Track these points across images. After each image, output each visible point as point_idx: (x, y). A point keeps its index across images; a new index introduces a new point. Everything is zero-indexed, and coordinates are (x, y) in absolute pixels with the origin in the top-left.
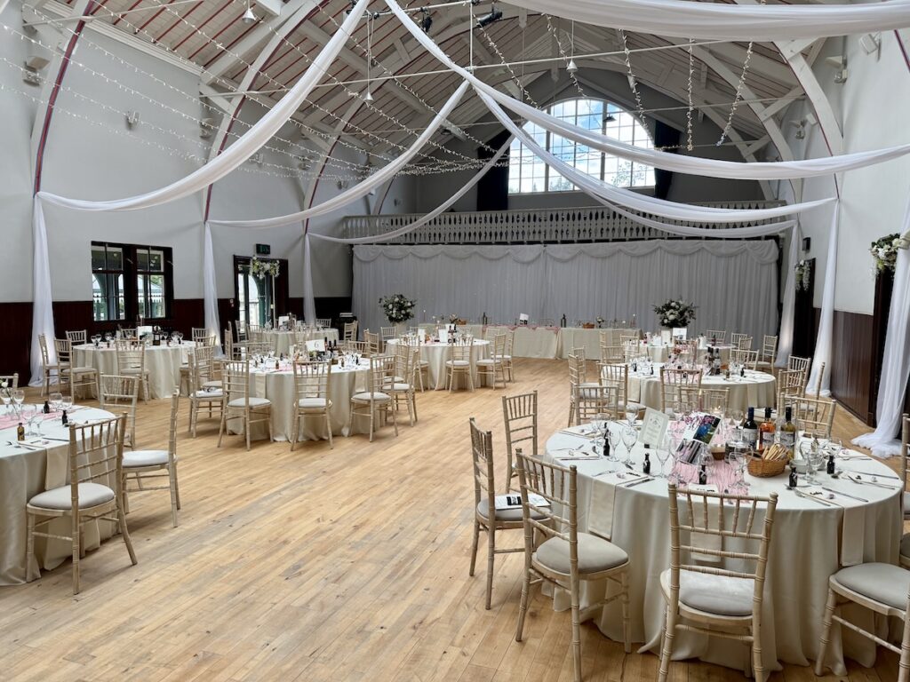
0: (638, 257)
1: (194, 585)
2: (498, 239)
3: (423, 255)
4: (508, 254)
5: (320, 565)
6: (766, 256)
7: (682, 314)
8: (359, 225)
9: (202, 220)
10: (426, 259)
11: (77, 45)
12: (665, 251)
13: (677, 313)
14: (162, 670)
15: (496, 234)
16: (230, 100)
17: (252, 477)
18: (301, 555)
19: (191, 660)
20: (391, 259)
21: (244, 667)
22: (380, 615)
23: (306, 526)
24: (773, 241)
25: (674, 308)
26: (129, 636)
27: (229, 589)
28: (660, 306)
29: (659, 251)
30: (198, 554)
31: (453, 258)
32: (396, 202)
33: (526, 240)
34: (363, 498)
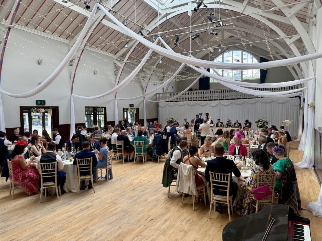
0: (251, 104)
1: (112, 192)
2: (204, 99)
3: (180, 105)
4: (207, 104)
5: (139, 189)
6: (296, 103)
7: (264, 123)
8: (160, 96)
9: (114, 98)
10: (181, 106)
11: (82, 55)
12: (260, 102)
13: (262, 123)
14: (107, 205)
15: (203, 97)
16: (122, 64)
17: (126, 170)
18: (135, 187)
19: (112, 203)
20: (170, 106)
21: (122, 205)
22: (150, 198)
23: (138, 181)
24: (298, 98)
25: (261, 122)
26: (100, 199)
27: (120, 192)
28: (257, 120)
29: (258, 102)
30: (113, 186)
31: (190, 105)
32: (172, 87)
33: (213, 99)
34: (152, 176)
